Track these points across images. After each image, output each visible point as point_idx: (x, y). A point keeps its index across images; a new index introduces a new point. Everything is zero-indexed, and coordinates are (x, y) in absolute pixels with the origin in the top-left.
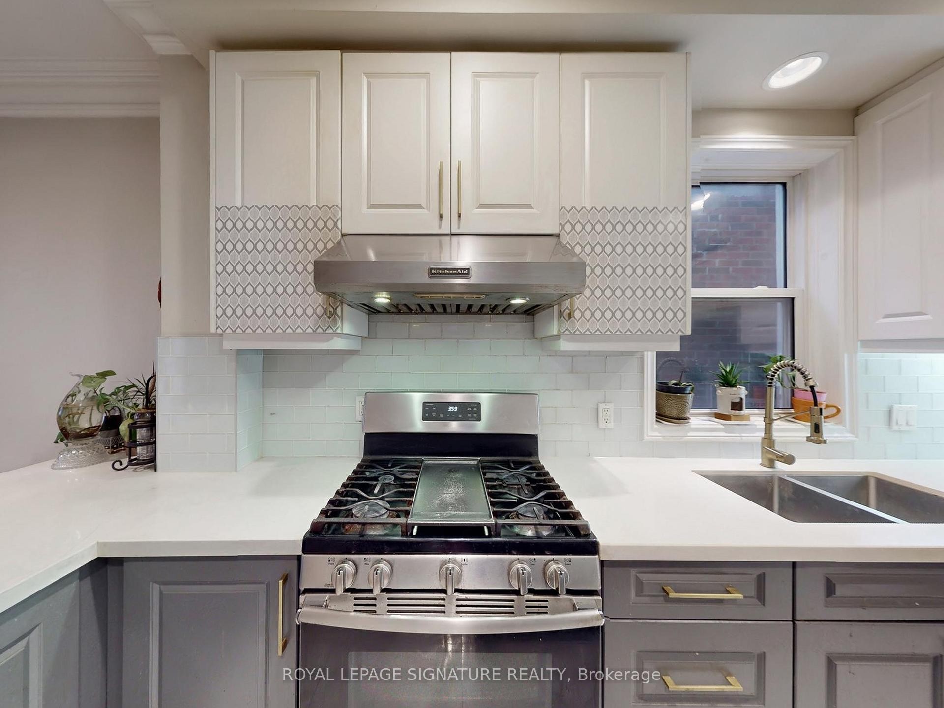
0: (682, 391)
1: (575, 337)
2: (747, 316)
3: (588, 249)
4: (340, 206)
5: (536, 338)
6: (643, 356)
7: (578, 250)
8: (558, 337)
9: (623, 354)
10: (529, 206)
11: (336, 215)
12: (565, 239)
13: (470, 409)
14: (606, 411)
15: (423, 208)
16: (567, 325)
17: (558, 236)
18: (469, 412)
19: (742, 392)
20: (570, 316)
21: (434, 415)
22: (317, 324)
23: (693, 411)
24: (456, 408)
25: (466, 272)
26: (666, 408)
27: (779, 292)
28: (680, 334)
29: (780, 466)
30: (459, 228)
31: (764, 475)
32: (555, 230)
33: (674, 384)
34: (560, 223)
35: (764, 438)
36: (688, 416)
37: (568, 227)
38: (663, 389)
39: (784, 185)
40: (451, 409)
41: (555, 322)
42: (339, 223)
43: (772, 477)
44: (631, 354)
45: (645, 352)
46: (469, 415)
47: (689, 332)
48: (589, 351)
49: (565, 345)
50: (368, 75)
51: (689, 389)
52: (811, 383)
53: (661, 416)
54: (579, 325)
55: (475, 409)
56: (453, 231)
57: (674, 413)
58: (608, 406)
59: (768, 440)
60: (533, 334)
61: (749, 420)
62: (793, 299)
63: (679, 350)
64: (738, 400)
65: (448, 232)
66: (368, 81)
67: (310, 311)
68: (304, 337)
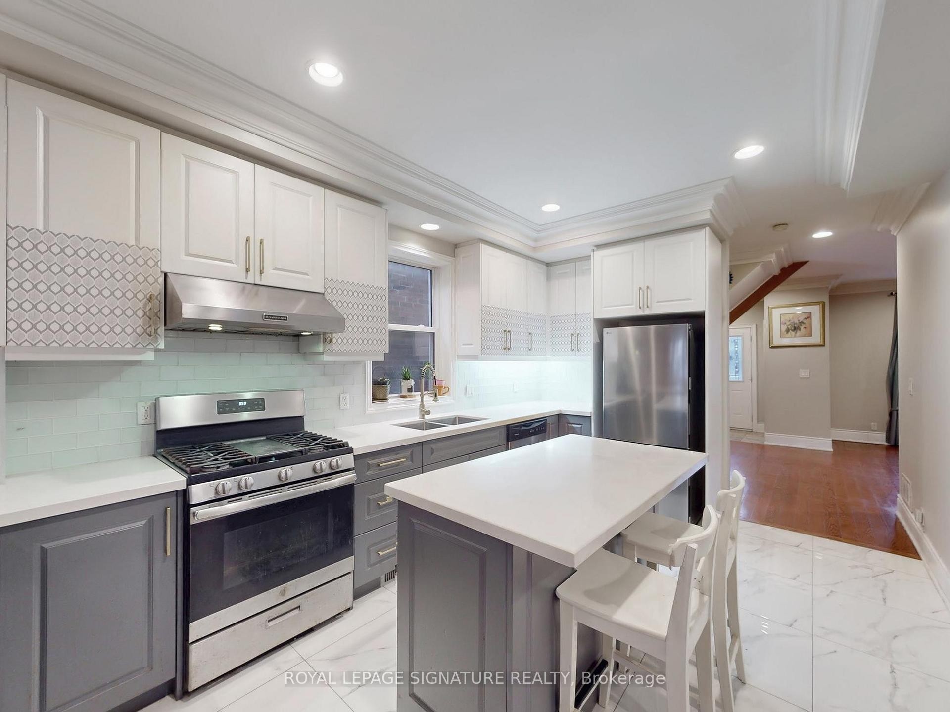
0: (385, 383)
1: (332, 353)
2: (418, 341)
3: (340, 304)
4: (160, 249)
5: (301, 353)
6: (365, 364)
7: (334, 304)
8: (322, 353)
9: (354, 363)
10: (306, 274)
11: (157, 256)
12: (327, 297)
13: (256, 403)
14: (345, 398)
15: (233, 263)
16: (328, 346)
17: (323, 294)
18: (256, 405)
19: (412, 382)
20: (331, 341)
21: (227, 409)
22: (137, 340)
23: (390, 395)
24: (245, 403)
25: (286, 319)
26: (377, 394)
27: (429, 329)
28: (384, 352)
29: (426, 417)
30: (261, 280)
31: (419, 422)
32: (322, 291)
33: (381, 380)
34: (325, 287)
35: (420, 405)
36: (387, 397)
37: (329, 290)
38: (376, 383)
39: (431, 271)
40: (241, 404)
41: (321, 344)
42: (159, 263)
43: (423, 423)
44: (358, 363)
45: (366, 362)
46: (256, 407)
47: (388, 351)
48: (335, 362)
49: (326, 358)
50: (185, 156)
51: (388, 382)
52: (434, 375)
53: (375, 399)
54: (335, 346)
55: (260, 402)
56: (256, 283)
57: (381, 396)
58: (346, 395)
59: (422, 405)
60: (298, 350)
61: (415, 397)
62: (434, 333)
63: (383, 360)
64: (410, 387)
65: (253, 283)
66: (186, 160)
67: (129, 330)
68: (123, 350)
